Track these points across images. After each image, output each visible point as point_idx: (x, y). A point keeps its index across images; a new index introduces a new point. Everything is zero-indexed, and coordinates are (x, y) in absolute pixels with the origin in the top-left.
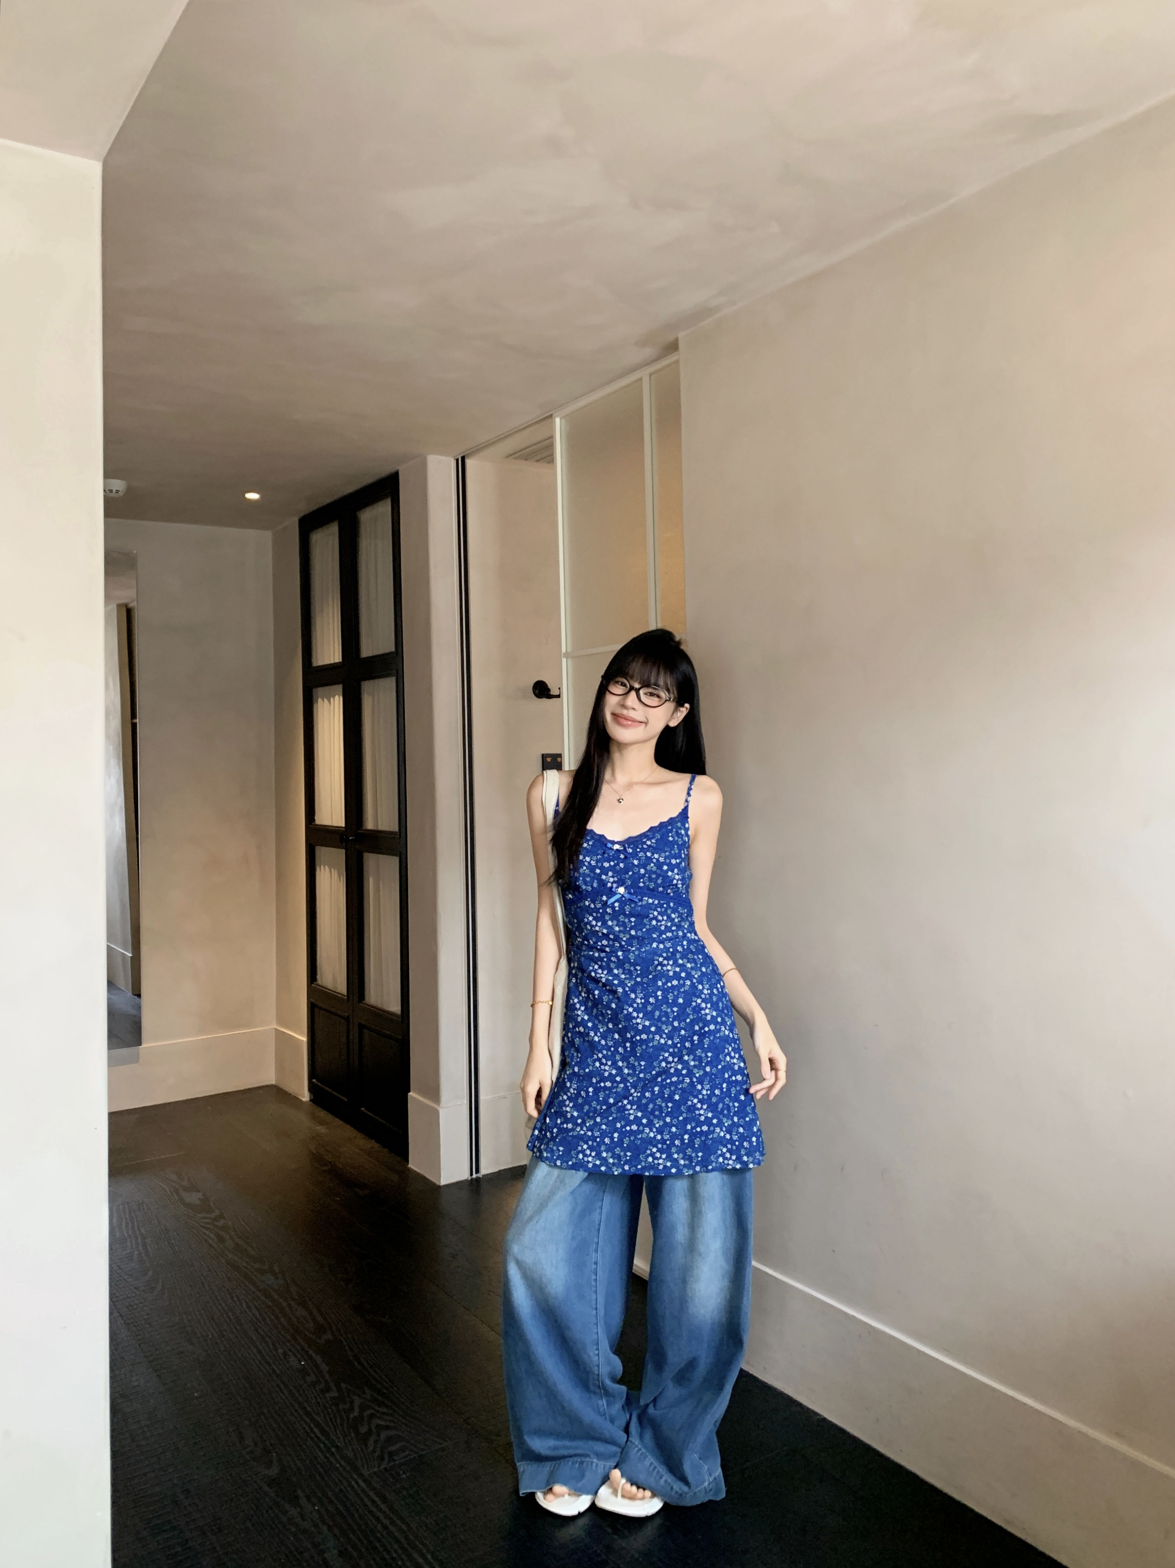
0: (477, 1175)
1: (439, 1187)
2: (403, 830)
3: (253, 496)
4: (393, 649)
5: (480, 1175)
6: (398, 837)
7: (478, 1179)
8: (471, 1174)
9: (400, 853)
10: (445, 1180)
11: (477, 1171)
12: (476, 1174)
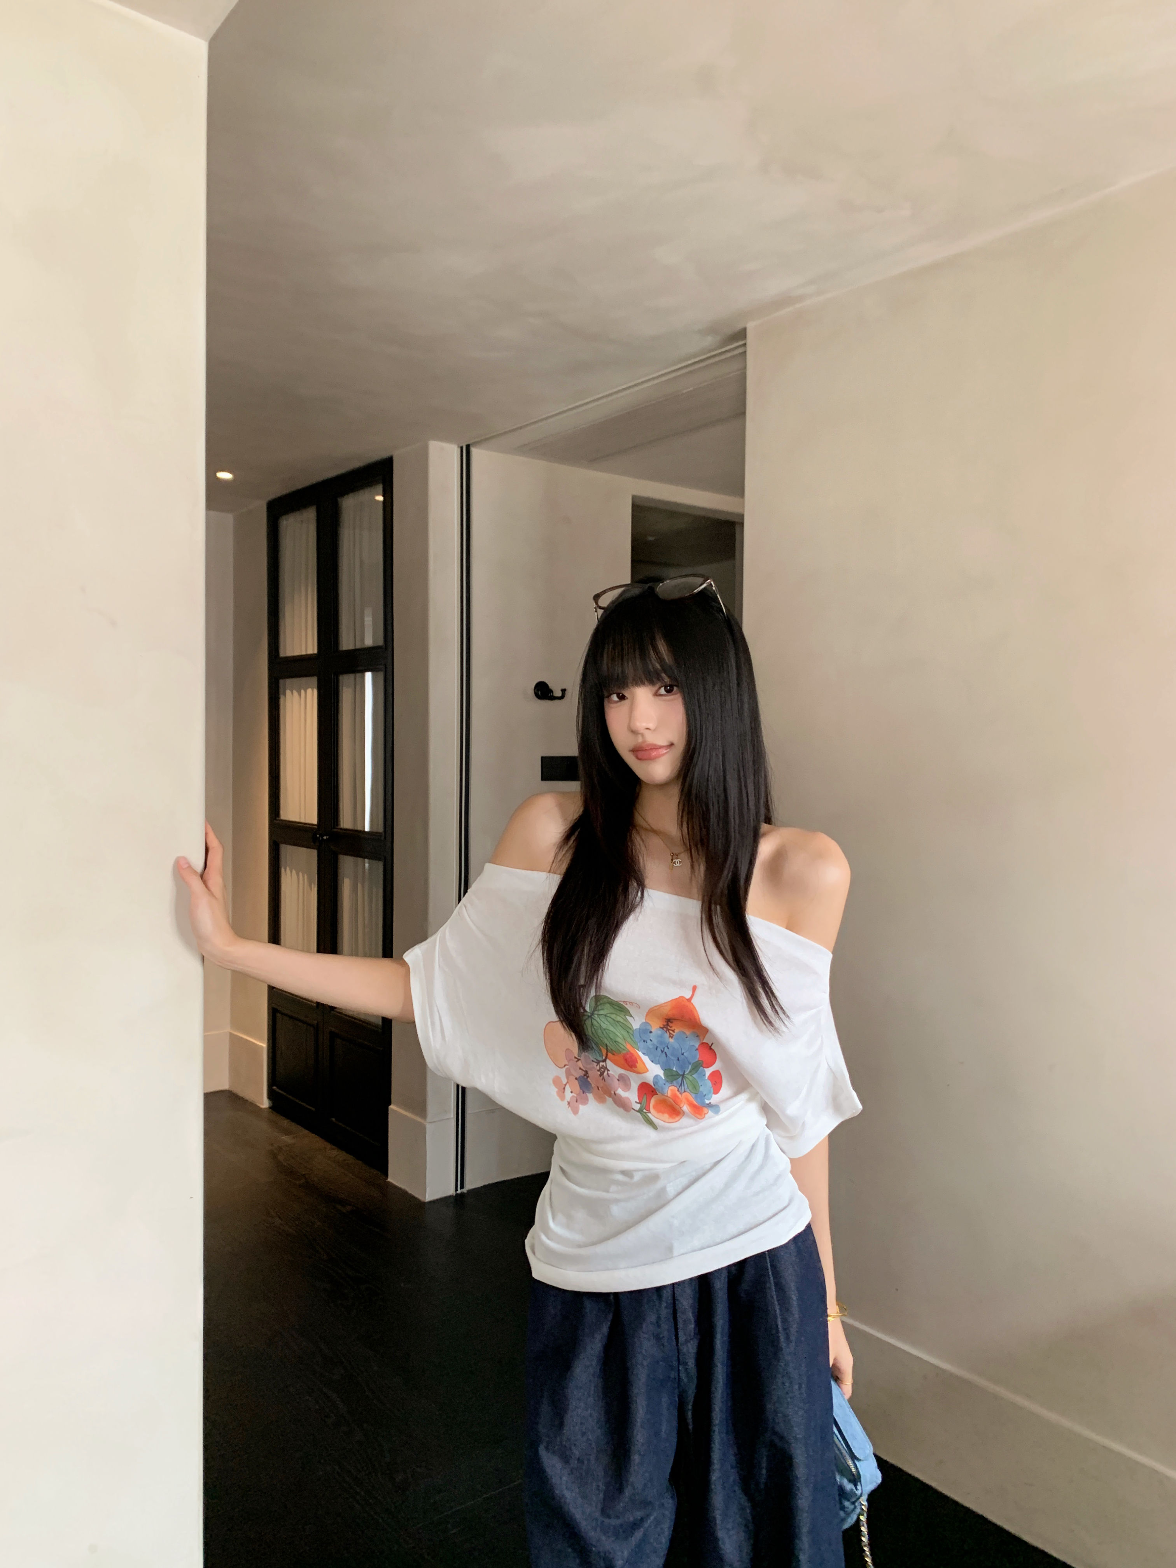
0: (461, 1190)
1: (424, 1203)
2: (390, 832)
3: (225, 475)
4: (381, 642)
5: (465, 1190)
6: (383, 838)
7: (462, 1194)
8: (456, 1190)
9: (385, 858)
10: (430, 1195)
11: (462, 1187)
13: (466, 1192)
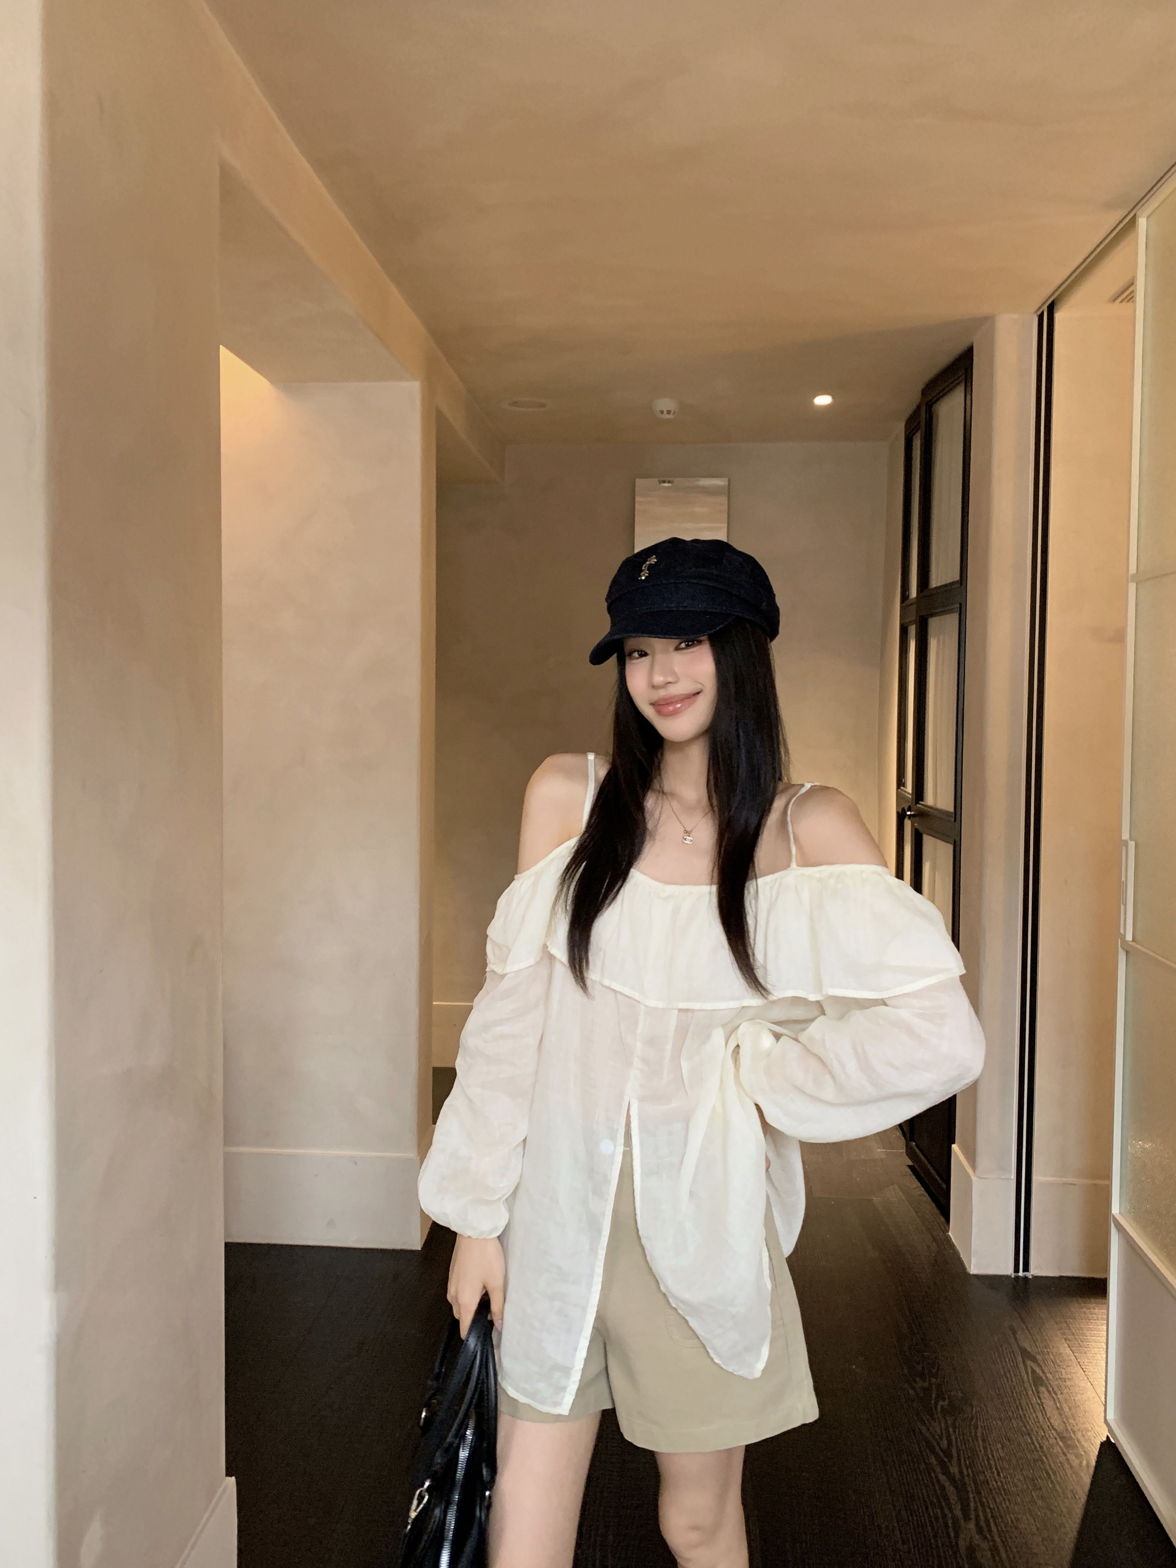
0: (1026, 1273)
1: (969, 1274)
2: (958, 813)
3: (823, 400)
4: (957, 577)
5: (1029, 1275)
6: (953, 820)
7: (1025, 1278)
8: (1016, 1270)
9: (955, 842)
10: (974, 1268)
11: (1026, 1268)
12: (1024, 1271)
13: (1031, 1277)
